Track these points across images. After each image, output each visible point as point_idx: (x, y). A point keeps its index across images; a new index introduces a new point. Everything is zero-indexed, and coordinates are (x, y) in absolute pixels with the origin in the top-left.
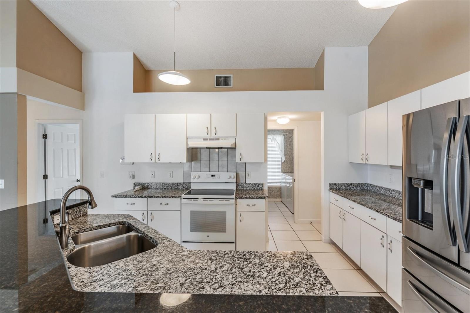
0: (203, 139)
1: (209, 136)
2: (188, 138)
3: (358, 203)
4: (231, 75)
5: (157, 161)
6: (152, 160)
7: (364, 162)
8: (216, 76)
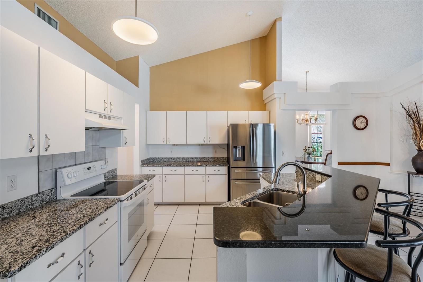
0: (99, 116)
1: (106, 113)
2: (87, 111)
3: (182, 166)
4: (57, 21)
5: (43, 153)
6: (31, 151)
7: (165, 143)
8: (36, 6)
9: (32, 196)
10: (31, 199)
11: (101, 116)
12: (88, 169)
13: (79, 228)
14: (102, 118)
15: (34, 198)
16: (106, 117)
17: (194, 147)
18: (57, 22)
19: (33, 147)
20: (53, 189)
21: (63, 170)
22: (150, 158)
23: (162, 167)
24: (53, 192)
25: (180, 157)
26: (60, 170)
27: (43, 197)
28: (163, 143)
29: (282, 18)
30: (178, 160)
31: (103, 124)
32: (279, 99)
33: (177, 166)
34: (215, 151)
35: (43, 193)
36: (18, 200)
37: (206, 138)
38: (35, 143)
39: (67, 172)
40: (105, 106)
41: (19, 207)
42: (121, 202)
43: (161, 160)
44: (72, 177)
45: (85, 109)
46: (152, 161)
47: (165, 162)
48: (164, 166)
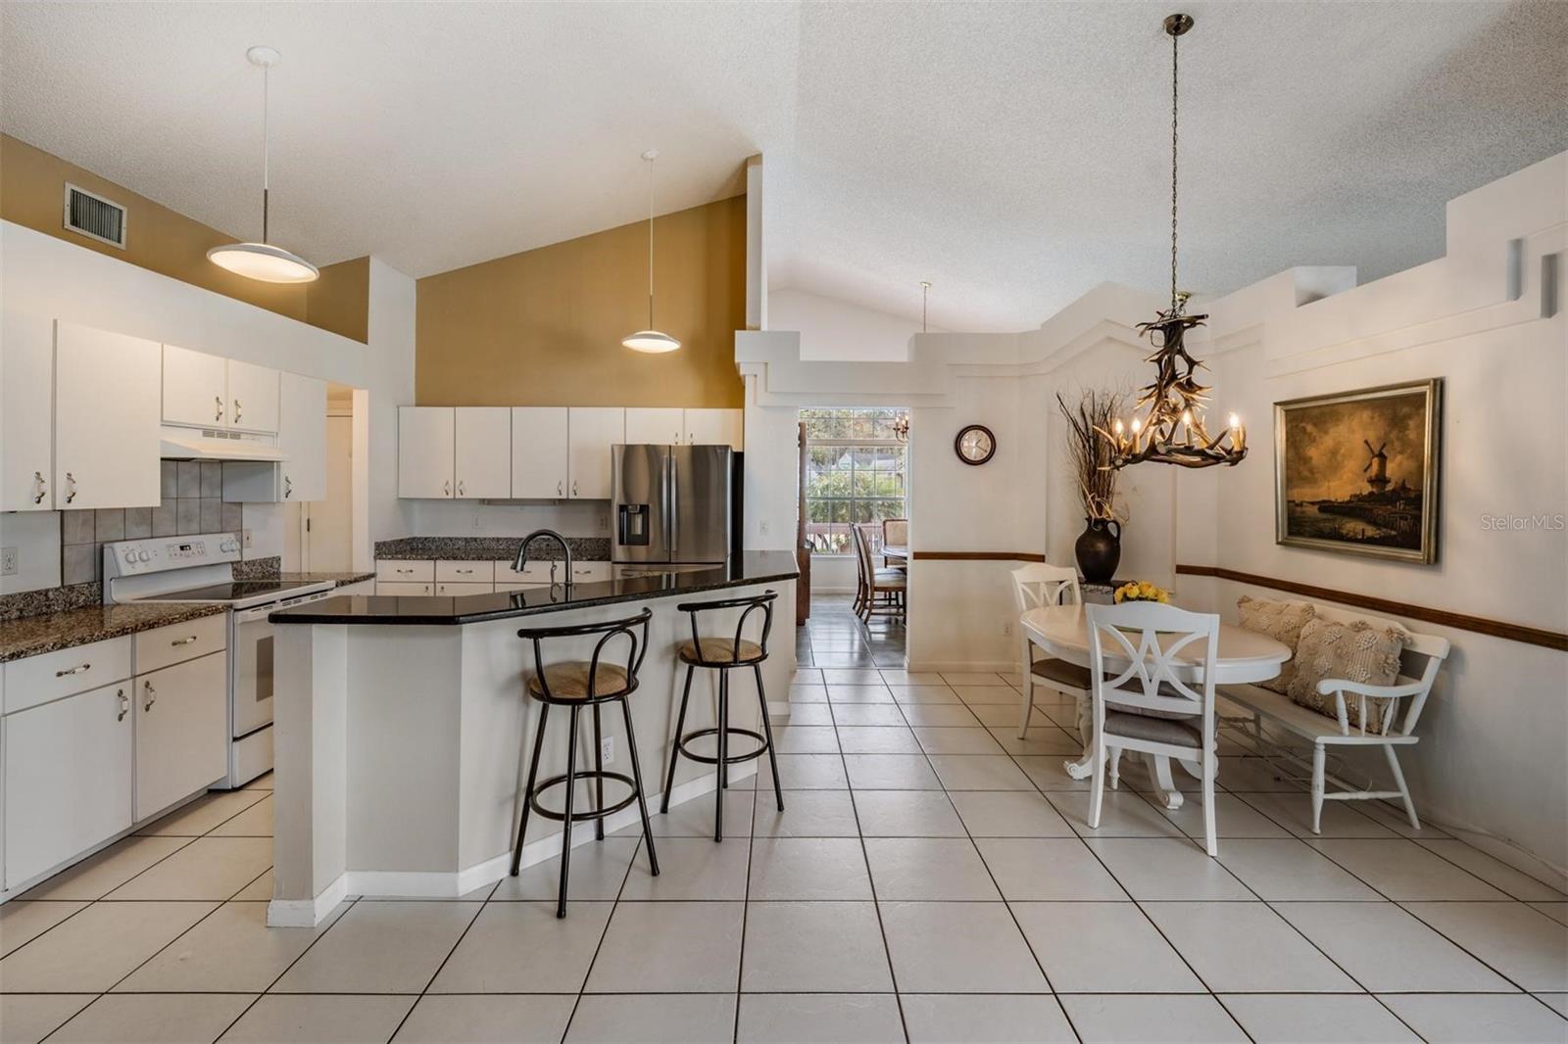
0: (201, 432)
1: (221, 425)
2: (165, 424)
3: (487, 559)
4: (120, 207)
5: (61, 505)
6: (39, 502)
7: (451, 496)
8: (69, 187)
9: (47, 591)
10: (46, 595)
11: (208, 433)
12: (182, 548)
13: (118, 632)
14: (213, 436)
15: (51, 595)
16: (222, 435)
17: (539, 508)
18: (121, 211)
19: (43, 494)
20: (95, 584)
21: (117, 545)
22: (414, 539)
23: (433, 562)
24: (95, 588)
25: (500, 536)
26: (110, 545)
27: (71, 596)
28: (444, 496)
29: (764, 156)
30: (494, 544)
31: (203, 451)
32: (753, 378)
33: (473, 559)
34: (602, 520)
35: (72, 588)
36: (20, 594)
37: (564, 482)
38: (47, 487)
39: (124, 551)
40: (218, 409)
41: (21, 605)
42: (236, 613)
43: (446, 544)
44: (136, 561)
45: (162, 420)
46: (420, 546)
47: (459, 549)
48: (437, 559)
